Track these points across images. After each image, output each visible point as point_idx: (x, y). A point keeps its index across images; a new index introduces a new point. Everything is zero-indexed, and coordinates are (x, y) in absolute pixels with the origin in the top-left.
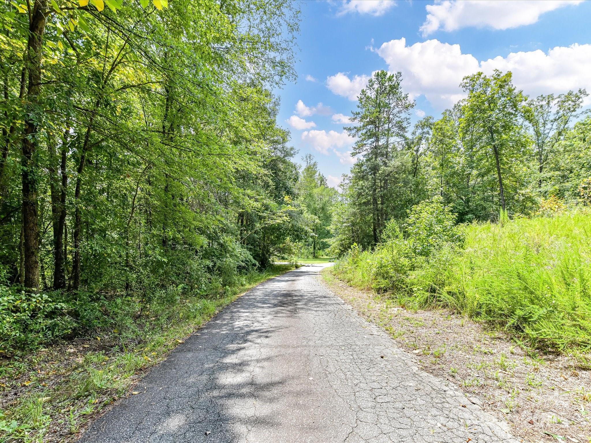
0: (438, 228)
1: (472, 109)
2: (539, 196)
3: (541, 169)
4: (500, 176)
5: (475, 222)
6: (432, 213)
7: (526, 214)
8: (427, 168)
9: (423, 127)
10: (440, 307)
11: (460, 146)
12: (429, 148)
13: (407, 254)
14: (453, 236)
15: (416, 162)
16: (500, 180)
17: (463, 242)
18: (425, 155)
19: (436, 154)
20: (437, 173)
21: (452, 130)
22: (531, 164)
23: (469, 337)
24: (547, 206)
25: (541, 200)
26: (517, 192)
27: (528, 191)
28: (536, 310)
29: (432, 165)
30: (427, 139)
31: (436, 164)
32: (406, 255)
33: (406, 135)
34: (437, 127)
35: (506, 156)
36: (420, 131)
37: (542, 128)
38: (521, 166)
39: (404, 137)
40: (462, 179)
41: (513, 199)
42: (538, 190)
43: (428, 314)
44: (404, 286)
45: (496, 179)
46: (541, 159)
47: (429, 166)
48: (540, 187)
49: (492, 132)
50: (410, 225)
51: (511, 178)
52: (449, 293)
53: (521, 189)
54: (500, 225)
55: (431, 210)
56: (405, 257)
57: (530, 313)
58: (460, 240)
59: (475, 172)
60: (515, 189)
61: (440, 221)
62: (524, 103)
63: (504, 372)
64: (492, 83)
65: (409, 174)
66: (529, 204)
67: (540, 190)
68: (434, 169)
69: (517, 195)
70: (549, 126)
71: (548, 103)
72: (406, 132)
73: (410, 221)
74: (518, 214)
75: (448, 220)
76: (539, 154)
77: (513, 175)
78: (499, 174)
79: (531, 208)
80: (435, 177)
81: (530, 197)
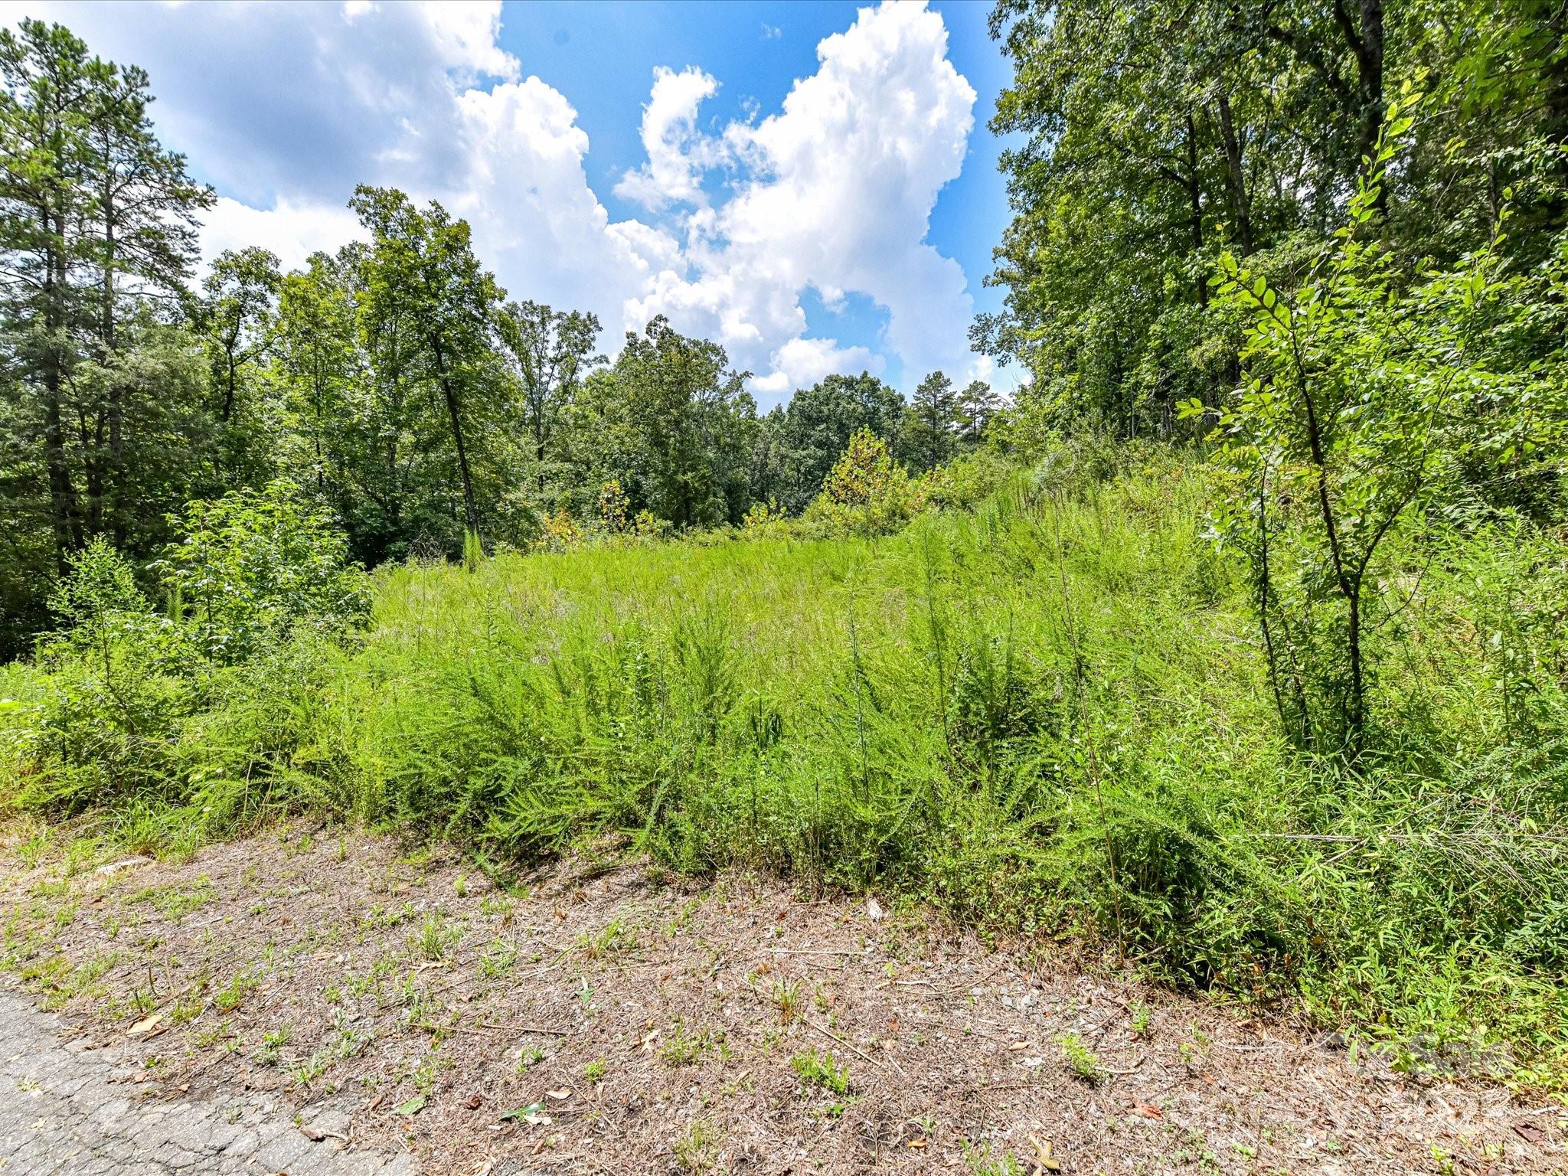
0: (286, 575)
1: (386, 278)
2: (541, 508)
3: (540, 454)
4: (462, 455)
5: (412, 560)
6: (266, 529)
7: (518, 545)
8: (271, 402)
9: (245, 275)
10: (282, 818)
11: (366, 363)
12: (268, 344)
13: (173, 660)
14: (337, 597)
15: (226, 374)
16: (465, 464)
17: (368, 612)
18: (258, 360)
19: (297, 367)
20: (302, 421)
21: (339, 315)
22: (522, 441)
23: (356, 890)
24: (554, 529)
25: (543, 517)
26: (500, 497)
27: (520, 495)
28: (510, 768)
29: (285, 397)
30: (263, 318)
31: (297, 395)
32: (171, 666)
33: (185, 281)
34: (292, 290)
35: (472, 413)
36: (232, 285)
37: (537, 370)
38: (504, 439)
39: (177, 287)
40: (376, 450)
41: (494, 510)
42: (538, 496)
43: (238, 851)
44: (159, 775)
45: (454, 460)
46: (539, 434)
47: (278, 397)
48: (541, 491)
49: (438, 348)
50: (180, 564)
51: (485, 463)
52: (310, 768)
53: (507, 491)
54: (466, 567)
55: (261, 519)
56: (169, 673)
57: (497, 779)
58: (358, 609)
59: (407, 438)
60: (496, 489)
61: (296, 556)
62: (498, 305)
63: (434, 964)
64: (430, 231)
65: (206, 407)
66: (525, 525)
67: (542, 496)
68: (292, 407)
69: (501, 503)
70: (547, 369)
71: (543, 322)
72: (187, 274)
73: (182, 553)
74: (503, 544)
75: (323, 551)
76: (535, 421)
77: (489, 458)
78: (461, 448)
79: (528, 534)
80: (296, 431)
81: (525, 510)
